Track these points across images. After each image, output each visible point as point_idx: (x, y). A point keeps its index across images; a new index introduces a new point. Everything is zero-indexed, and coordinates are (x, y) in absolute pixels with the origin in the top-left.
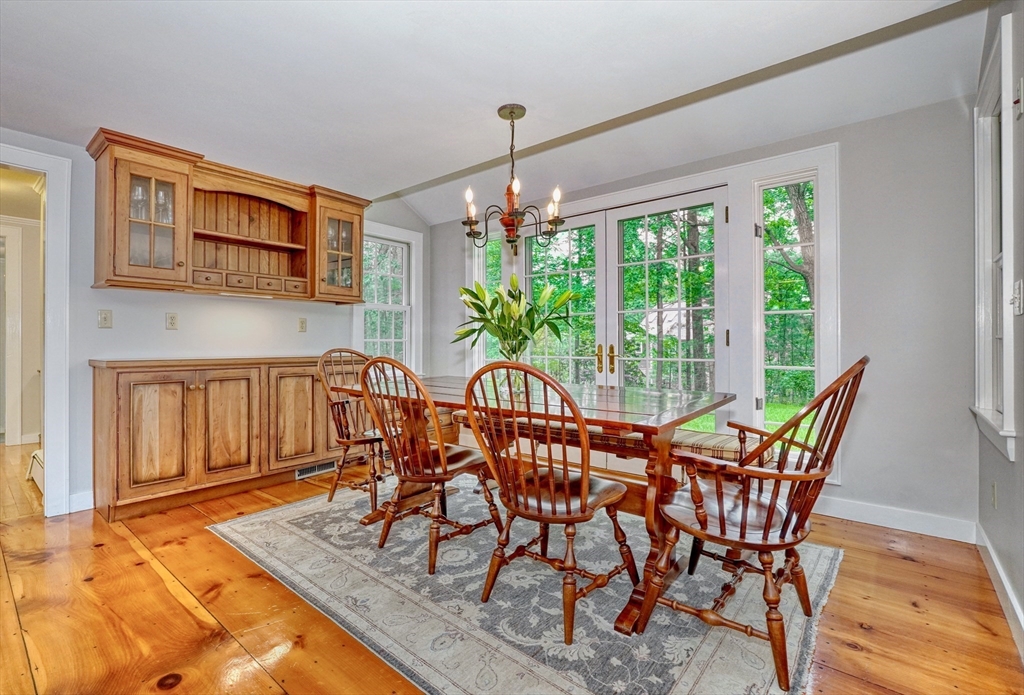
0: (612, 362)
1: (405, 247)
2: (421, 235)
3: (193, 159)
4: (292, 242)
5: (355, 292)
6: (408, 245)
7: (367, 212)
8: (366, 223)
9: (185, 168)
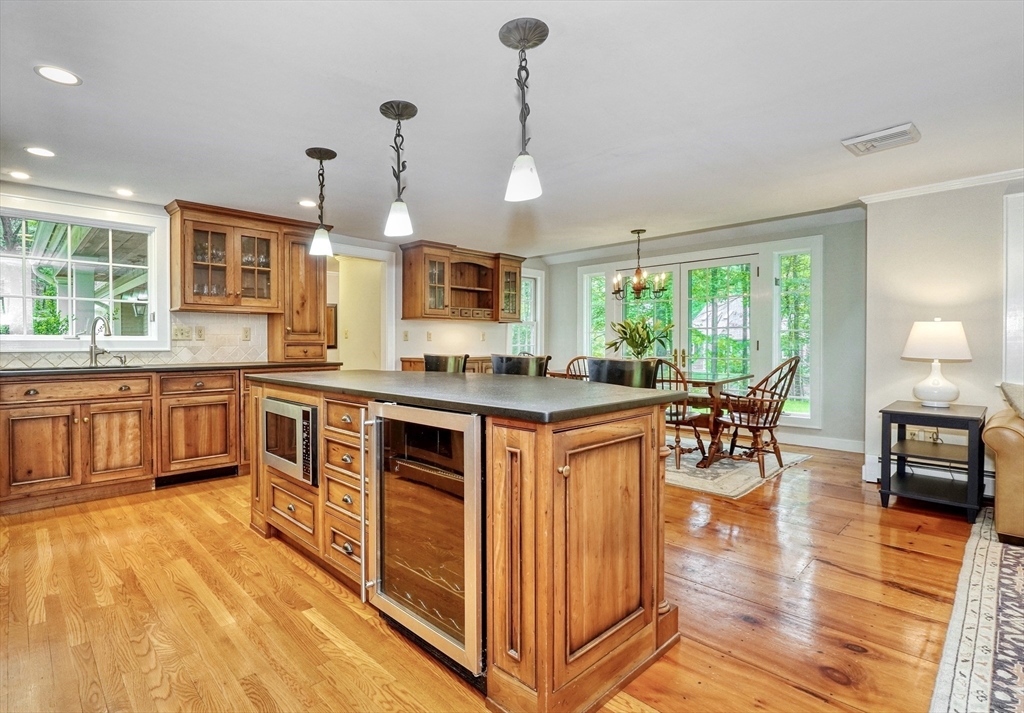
0: (684, 360)
1: (533, 281)
2: (543, 273)
3: (451, 248)
4: (479, 286)
5: (517, 316)
6: (535, 280)
7: (523, 264)
8: (523, 269)
9: (447, 253)
